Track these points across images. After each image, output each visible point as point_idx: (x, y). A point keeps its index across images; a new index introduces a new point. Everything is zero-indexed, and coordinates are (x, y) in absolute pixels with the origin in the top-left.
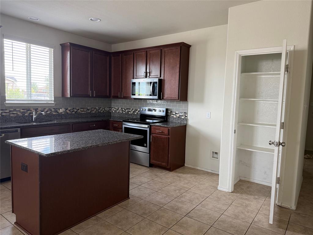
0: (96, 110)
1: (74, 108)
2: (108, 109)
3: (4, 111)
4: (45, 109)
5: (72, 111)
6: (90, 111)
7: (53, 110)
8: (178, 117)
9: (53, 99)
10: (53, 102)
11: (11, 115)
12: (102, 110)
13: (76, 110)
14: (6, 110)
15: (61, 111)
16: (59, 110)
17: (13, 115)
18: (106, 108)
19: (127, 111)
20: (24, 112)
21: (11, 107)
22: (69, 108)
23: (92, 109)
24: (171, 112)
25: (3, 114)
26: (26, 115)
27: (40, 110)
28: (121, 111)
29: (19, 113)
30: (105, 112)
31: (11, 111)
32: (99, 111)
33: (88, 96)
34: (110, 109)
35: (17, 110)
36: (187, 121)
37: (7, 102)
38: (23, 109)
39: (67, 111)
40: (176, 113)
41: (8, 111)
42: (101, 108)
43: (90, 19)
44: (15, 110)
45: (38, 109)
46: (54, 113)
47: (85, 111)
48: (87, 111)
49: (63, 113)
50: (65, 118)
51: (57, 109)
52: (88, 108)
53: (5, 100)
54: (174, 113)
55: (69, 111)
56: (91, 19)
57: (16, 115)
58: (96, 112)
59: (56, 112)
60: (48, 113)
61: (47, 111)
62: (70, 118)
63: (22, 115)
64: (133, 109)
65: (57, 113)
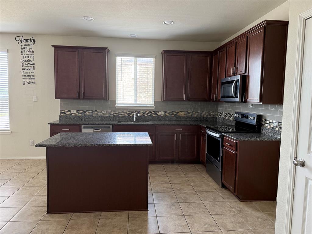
0: (197, 114)
1: (173, 112)
2: (213, 113)
3: (115, 112)
4: (146, 111)
5: (171, 114)
6: (190, 115)
7: (153, 112)
8: (272, 128)
9: (153, 103)
10: (153, 106)
11: (120, 115)
12: (205, 114)
13: (175, 114)
14: (117, 111)
15: (160, 113)
16: (159, 113)
17: (121, 115)
18: (211, 112)
19: (228, 116)
20: (129, 113)
21: (120, 109)
22: (168, 112)
23: (193, 113)
24: (265, 120)
25: (114, 114)
26: (130, 115)
27: (142, 112)
28: (224, 116)
29: (125, 114)
30: (209, 116)
31: (120, 112)
32: (201, 115)
33: (182, 100)
34: (216, 113)
35: (124, 111)
36: (281, 134)
37: (117, 105)
38: (128, 111)
39: (166, 114)
40: (270, 122)
41: (118, 112)
42: (203, 112)
43: (163, 23)
44: (122, 111)
45: (140, 111)
46: (154, 116)
47: (185, 115)
48: (187, 115)
49: (162, 116)
50: (164, 121)
51: (157, 111)
52: (189, 112)
53: (116, 104)
54: (268, 122)
55: (168, 114)
56: (165, 23)
57: (123, 115)
58: (198, 116)
59: (155, 115)
60: (148, 114)
61: (148, 113)
62: (168, 121)
63: (127, 115)
64: (232, 114)
65: (157, 116)
